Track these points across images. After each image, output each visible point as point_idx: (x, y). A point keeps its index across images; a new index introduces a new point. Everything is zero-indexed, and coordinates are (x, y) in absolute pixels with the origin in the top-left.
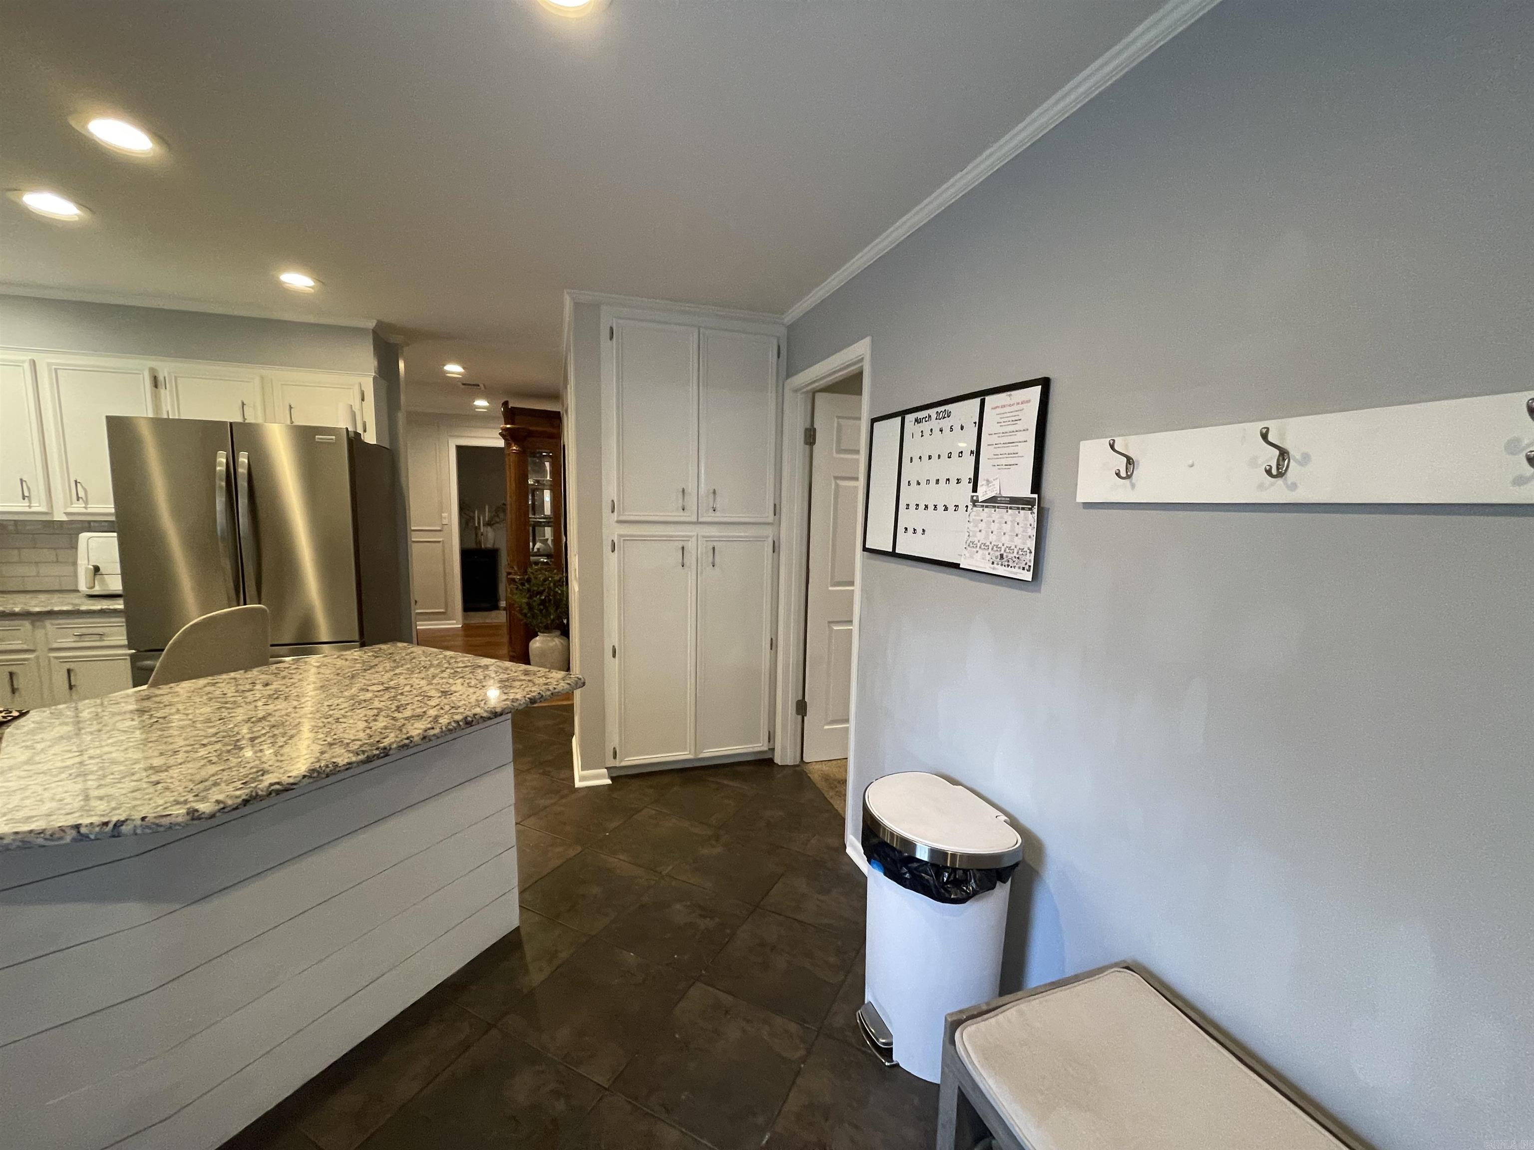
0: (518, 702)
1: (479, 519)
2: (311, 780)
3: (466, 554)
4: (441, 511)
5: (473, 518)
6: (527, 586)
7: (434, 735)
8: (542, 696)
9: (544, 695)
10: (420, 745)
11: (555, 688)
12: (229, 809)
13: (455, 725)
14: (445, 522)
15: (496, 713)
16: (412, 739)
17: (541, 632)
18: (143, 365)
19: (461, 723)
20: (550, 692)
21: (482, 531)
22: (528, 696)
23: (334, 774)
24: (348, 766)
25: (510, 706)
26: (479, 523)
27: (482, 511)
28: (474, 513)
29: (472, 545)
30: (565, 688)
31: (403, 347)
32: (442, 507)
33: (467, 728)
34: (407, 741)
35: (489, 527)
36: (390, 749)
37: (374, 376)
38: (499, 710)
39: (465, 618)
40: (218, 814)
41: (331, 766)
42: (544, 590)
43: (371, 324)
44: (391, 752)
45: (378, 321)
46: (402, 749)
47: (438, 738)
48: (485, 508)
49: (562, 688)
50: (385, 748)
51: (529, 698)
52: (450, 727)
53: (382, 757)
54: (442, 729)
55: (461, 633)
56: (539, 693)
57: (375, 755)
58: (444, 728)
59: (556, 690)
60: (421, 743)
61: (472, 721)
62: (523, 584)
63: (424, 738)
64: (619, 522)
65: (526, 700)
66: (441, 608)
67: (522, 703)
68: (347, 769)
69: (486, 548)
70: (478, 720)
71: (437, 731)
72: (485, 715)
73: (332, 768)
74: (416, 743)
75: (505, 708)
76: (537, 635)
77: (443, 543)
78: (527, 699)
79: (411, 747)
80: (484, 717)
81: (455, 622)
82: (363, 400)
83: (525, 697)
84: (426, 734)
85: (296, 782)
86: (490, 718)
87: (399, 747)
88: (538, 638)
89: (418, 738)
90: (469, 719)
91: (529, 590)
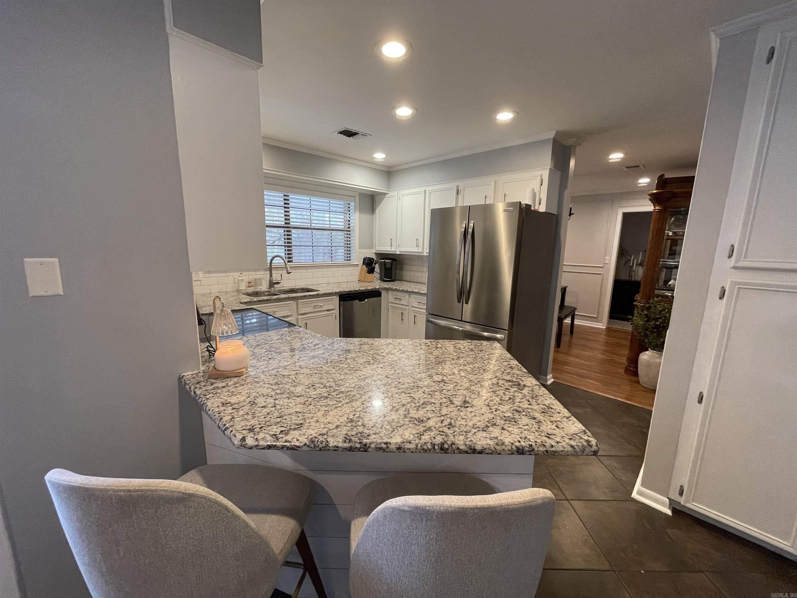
0: (503, 447)
1: (634, 260)
2: (309, 449)
3: (618, 284)
4: (605, 255)
5: (630, 260)
6: (645, 312)
7: (409, 449)
8: (533, 450)
9: (536, 449)
10: (394, 452)
11: (552, 446)
12: (260, 447)
13: (430, 447)
14: (607, 262)
15: (475, 450)
16: (389, 445)
17: (651, 349)
18: (453, 185)
19: (436, 447)
20: (545, 449)
21: (634, 269)
22: (517, 444)
23: (325, 450)
24: (335, 448)
25: (492, 448)
26: (633, 264)
27: (637, 256)
28: (631, 257)
29: (624, 277)
30: (566, 449)
31: (576, 147)
32: (606, 252)
33: (441, 453)
34: (384, 446)
35: (640, 267)
36: (369, 447)
37: (550, 168)
38: (478, 448)
39: (609, 323)
40: (254, 448)
41: (324, 443)
42: (660, 318)
43: (551, 135)
44: (369, 450)
45: (557, 131)
46: (379, 451)
47: (412, 452)
48: (640, 254)
49: (562, 449)
50: (365, 445)
51: (516, 447)
52: (425, 447)
53: (362, 451)
54: (417, 446)
55: (604, 333)
56: (531, 446)
57: (356, 448)
58: (419, 445)
59: (553, 449)
60: (395, 451)
61: (448, 449)
62: (642, 310)
63: (399, 448)
64: (735, 268)
65: (512, 448)
66: (595, 315)
67: (506, 449)
68: (334, 450)
69: (635, 280)
70: (454, 450)
71: (412, 446)
72: (462, 447)
73: (324, 445)
74: (391, 450)
75: (485, 449)
76: (648, 350)
77: (603, 276)
78: (514, 447)
79: (387, 452)
80: (461, 450)
81: (601, 324)
82: (541, 185)
83: (512, 444)
84: (402, 445)
85: (300, 446)
86: (467, 452)
87: (376, 448)
88: (647, 352)
89: (394, 446)
90: (446, 446)
91: (646, 315)
